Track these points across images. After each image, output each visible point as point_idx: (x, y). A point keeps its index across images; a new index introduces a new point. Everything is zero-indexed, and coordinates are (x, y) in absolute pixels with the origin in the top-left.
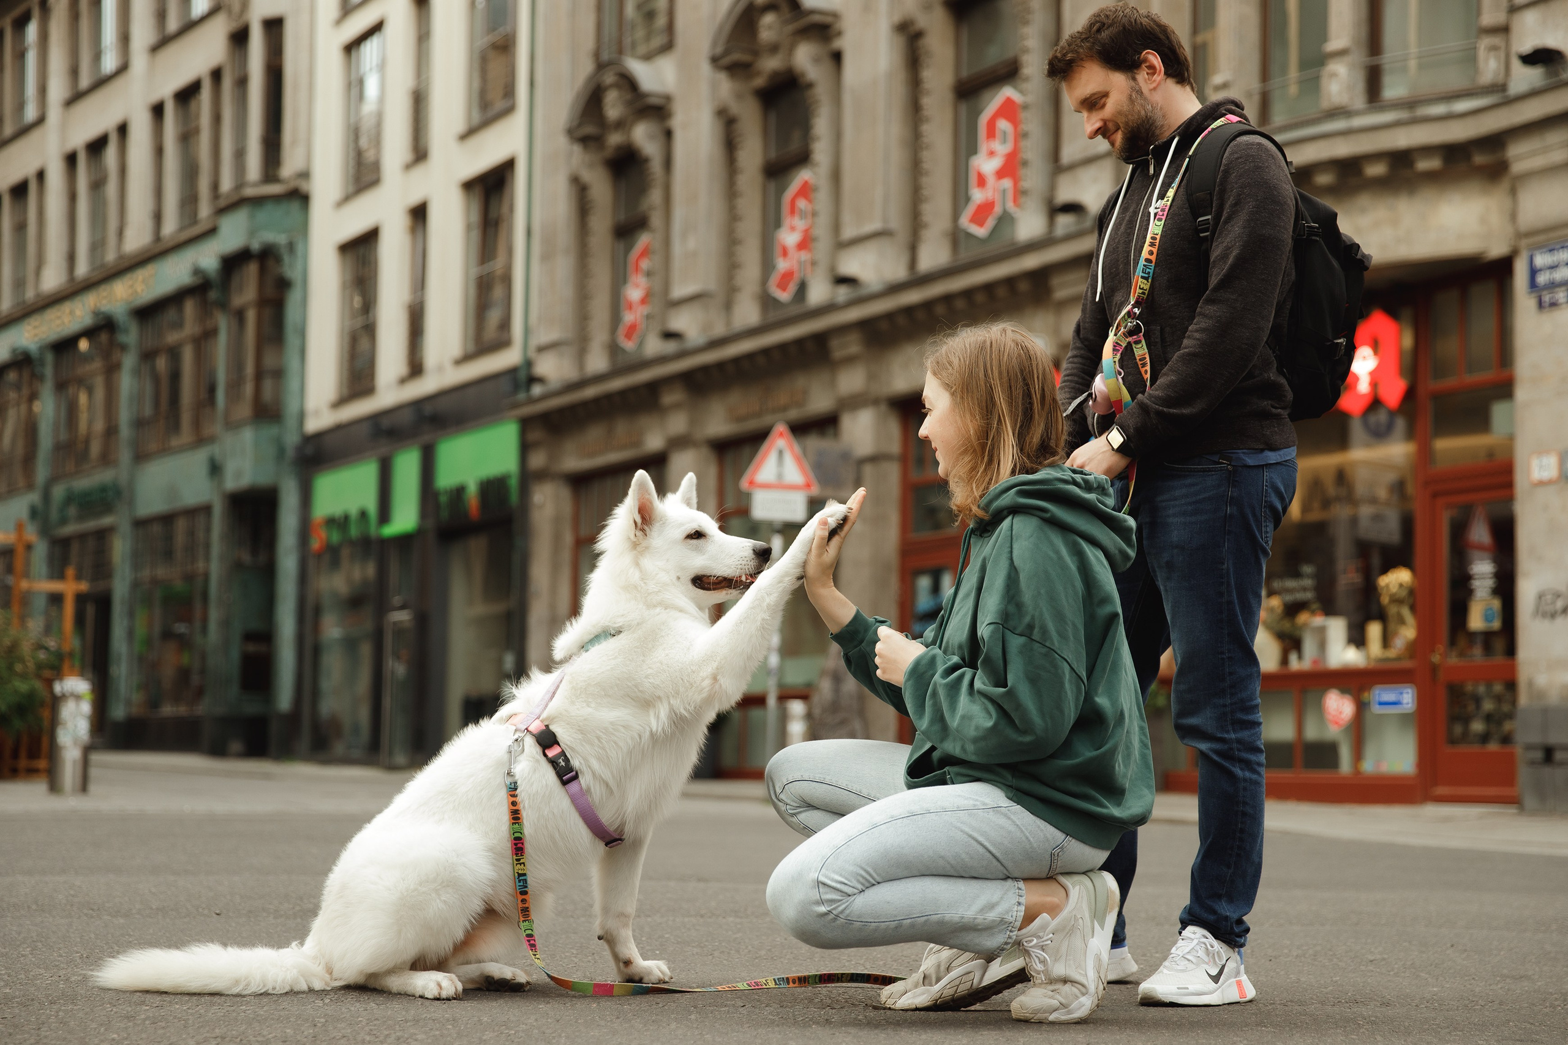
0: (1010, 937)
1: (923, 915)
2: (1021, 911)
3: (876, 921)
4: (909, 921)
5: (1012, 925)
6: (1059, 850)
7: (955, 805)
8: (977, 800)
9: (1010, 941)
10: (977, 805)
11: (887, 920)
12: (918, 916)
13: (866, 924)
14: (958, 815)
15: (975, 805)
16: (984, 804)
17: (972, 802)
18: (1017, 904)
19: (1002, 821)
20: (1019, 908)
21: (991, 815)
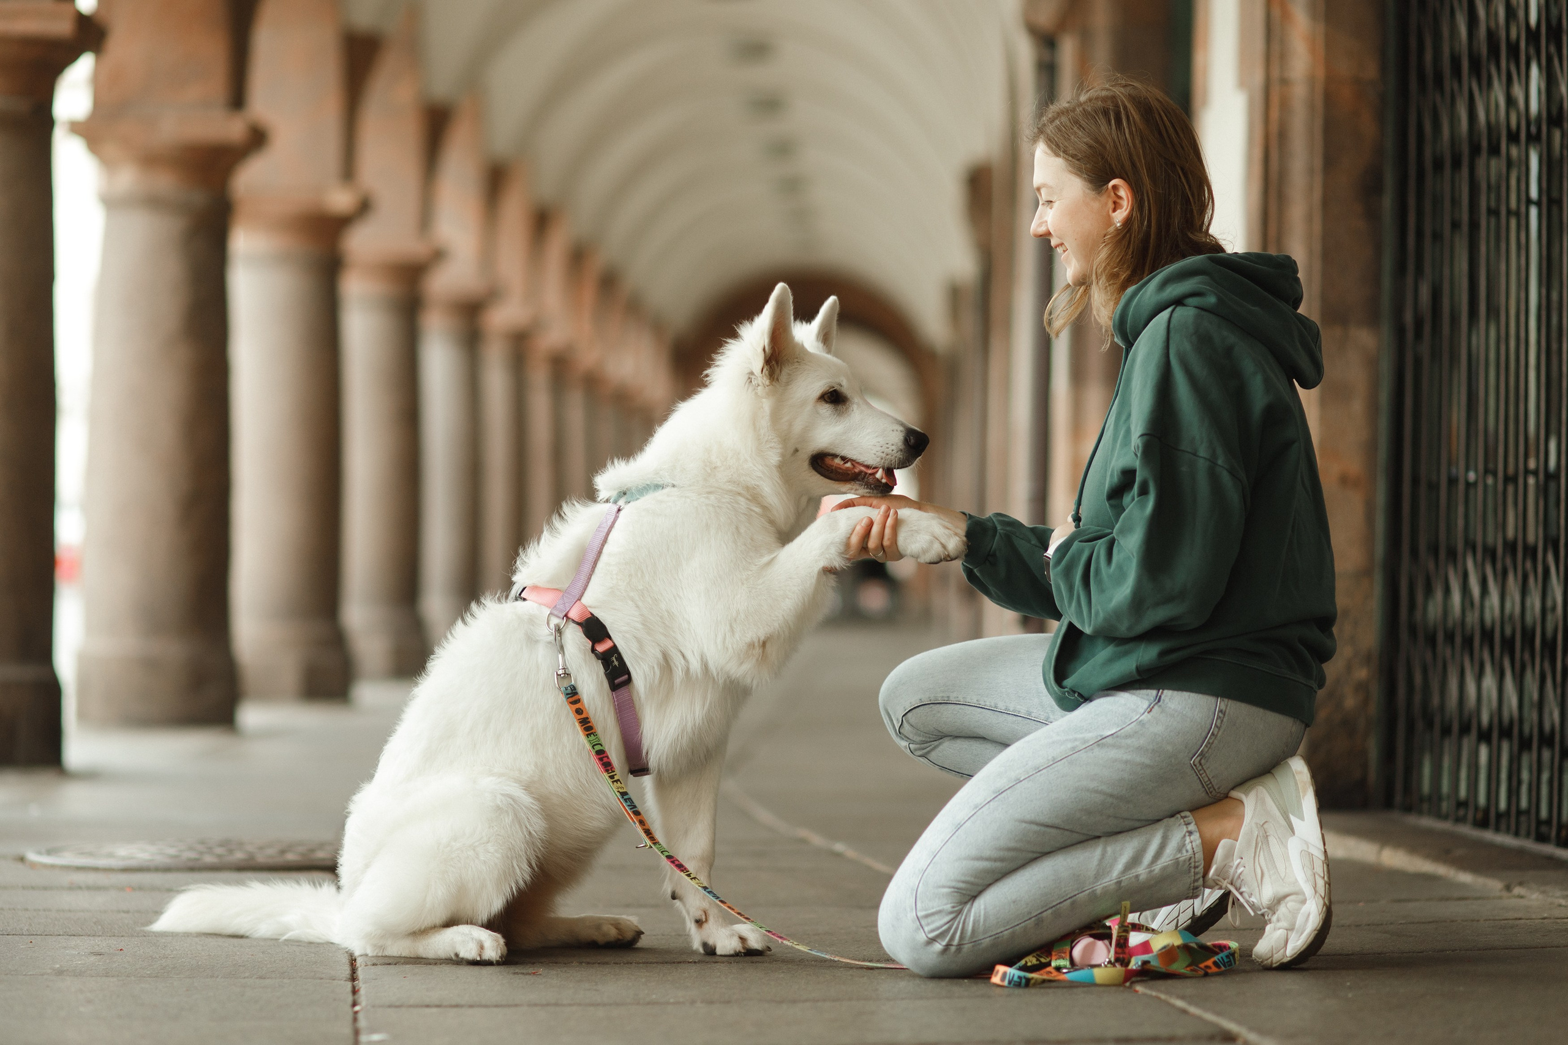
0: (1196, 874)
1: (1065, 898)
2: (1195, 841)
3: (1007, 928)
4: (1050, 911)
5: (1193, 860)
6: (1199, 758)
7: (1050, 758)
8: (1076, 740)
9: (1197, 877)
10: (1077, 746)
11: (1020, 922)
12: (1058, 902)
13: (997, 936)
14: (1056, 769)
15: (1073, 748)
16: (1085, 741)
17: (1069, 745)
18: (1187, 834)
19: (1113, 753)
20: (1192, 837)
21: (1097, 751)
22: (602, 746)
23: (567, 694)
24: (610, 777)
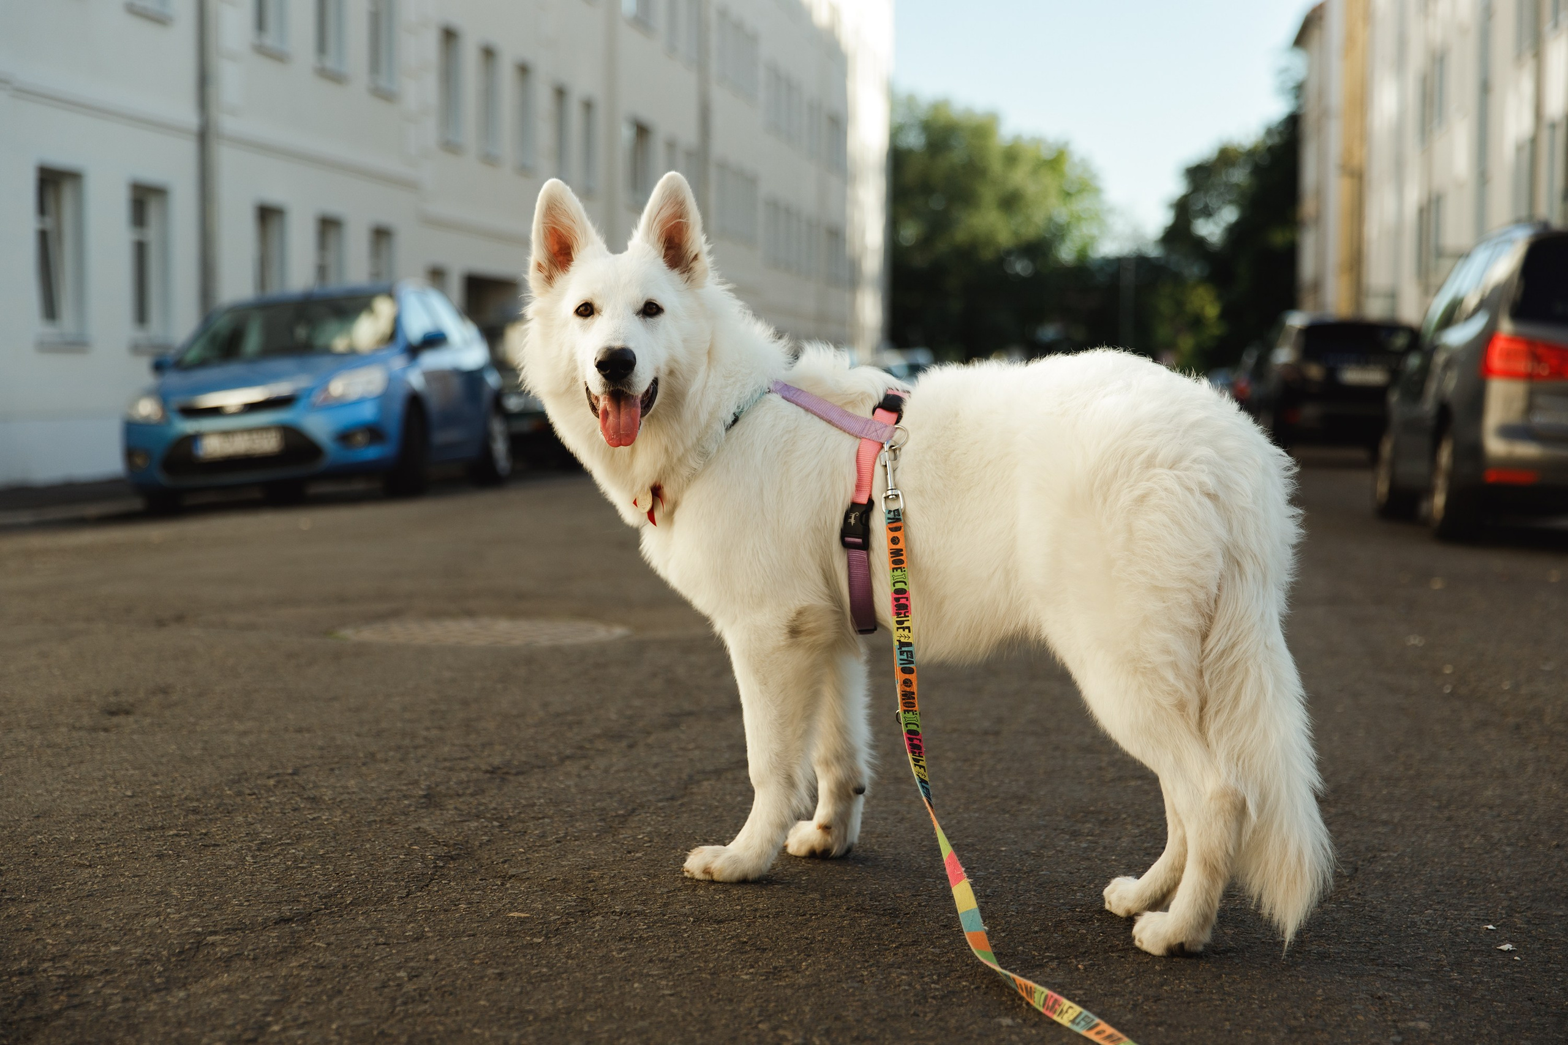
22: (906, 584)
23: (889, 519)
24: (897, 621)
